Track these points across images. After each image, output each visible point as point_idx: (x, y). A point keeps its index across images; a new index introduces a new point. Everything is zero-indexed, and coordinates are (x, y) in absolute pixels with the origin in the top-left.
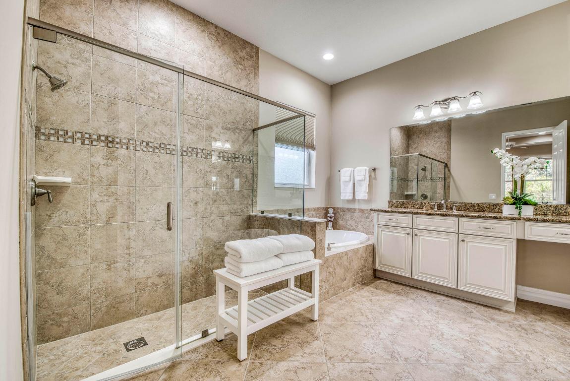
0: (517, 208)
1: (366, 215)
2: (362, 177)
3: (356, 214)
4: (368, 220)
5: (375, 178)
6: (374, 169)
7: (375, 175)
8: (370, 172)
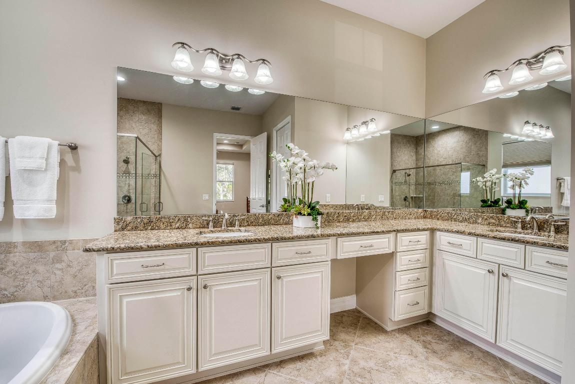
0: (313, 220)
1: (52, 254)
2: (37, 162)
3: (17, 257)
4: (58, 266)
5: (77, 169)
6: (74, 148)
7: (77, 160)
8: (62, 153)
